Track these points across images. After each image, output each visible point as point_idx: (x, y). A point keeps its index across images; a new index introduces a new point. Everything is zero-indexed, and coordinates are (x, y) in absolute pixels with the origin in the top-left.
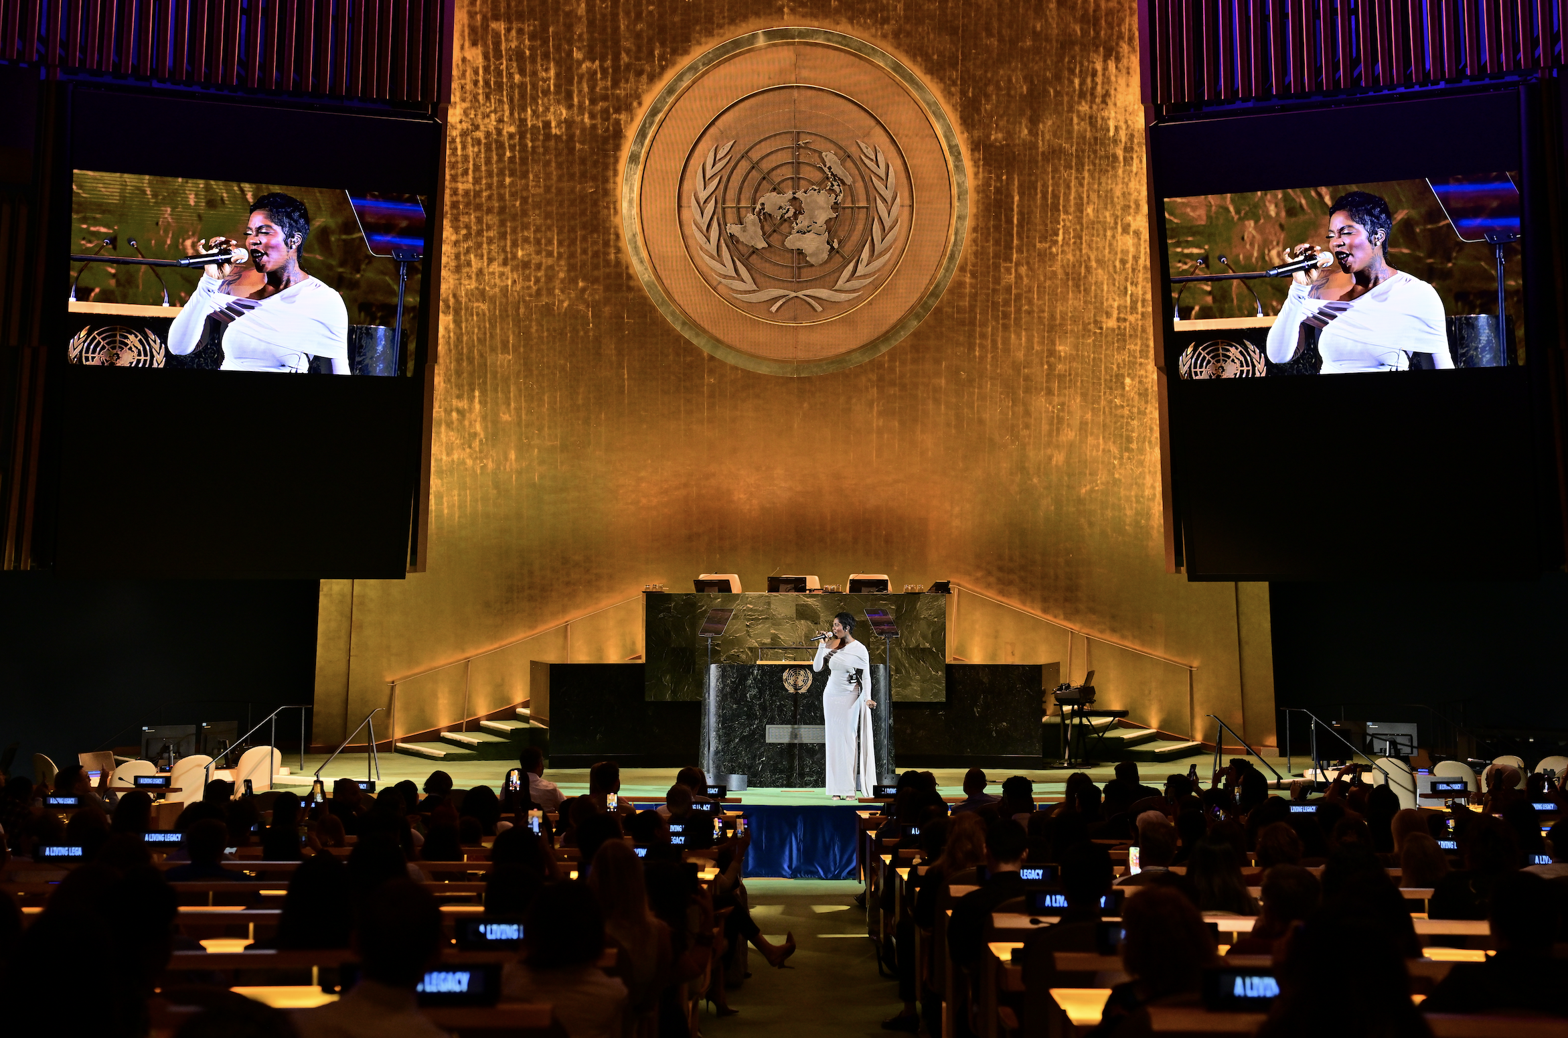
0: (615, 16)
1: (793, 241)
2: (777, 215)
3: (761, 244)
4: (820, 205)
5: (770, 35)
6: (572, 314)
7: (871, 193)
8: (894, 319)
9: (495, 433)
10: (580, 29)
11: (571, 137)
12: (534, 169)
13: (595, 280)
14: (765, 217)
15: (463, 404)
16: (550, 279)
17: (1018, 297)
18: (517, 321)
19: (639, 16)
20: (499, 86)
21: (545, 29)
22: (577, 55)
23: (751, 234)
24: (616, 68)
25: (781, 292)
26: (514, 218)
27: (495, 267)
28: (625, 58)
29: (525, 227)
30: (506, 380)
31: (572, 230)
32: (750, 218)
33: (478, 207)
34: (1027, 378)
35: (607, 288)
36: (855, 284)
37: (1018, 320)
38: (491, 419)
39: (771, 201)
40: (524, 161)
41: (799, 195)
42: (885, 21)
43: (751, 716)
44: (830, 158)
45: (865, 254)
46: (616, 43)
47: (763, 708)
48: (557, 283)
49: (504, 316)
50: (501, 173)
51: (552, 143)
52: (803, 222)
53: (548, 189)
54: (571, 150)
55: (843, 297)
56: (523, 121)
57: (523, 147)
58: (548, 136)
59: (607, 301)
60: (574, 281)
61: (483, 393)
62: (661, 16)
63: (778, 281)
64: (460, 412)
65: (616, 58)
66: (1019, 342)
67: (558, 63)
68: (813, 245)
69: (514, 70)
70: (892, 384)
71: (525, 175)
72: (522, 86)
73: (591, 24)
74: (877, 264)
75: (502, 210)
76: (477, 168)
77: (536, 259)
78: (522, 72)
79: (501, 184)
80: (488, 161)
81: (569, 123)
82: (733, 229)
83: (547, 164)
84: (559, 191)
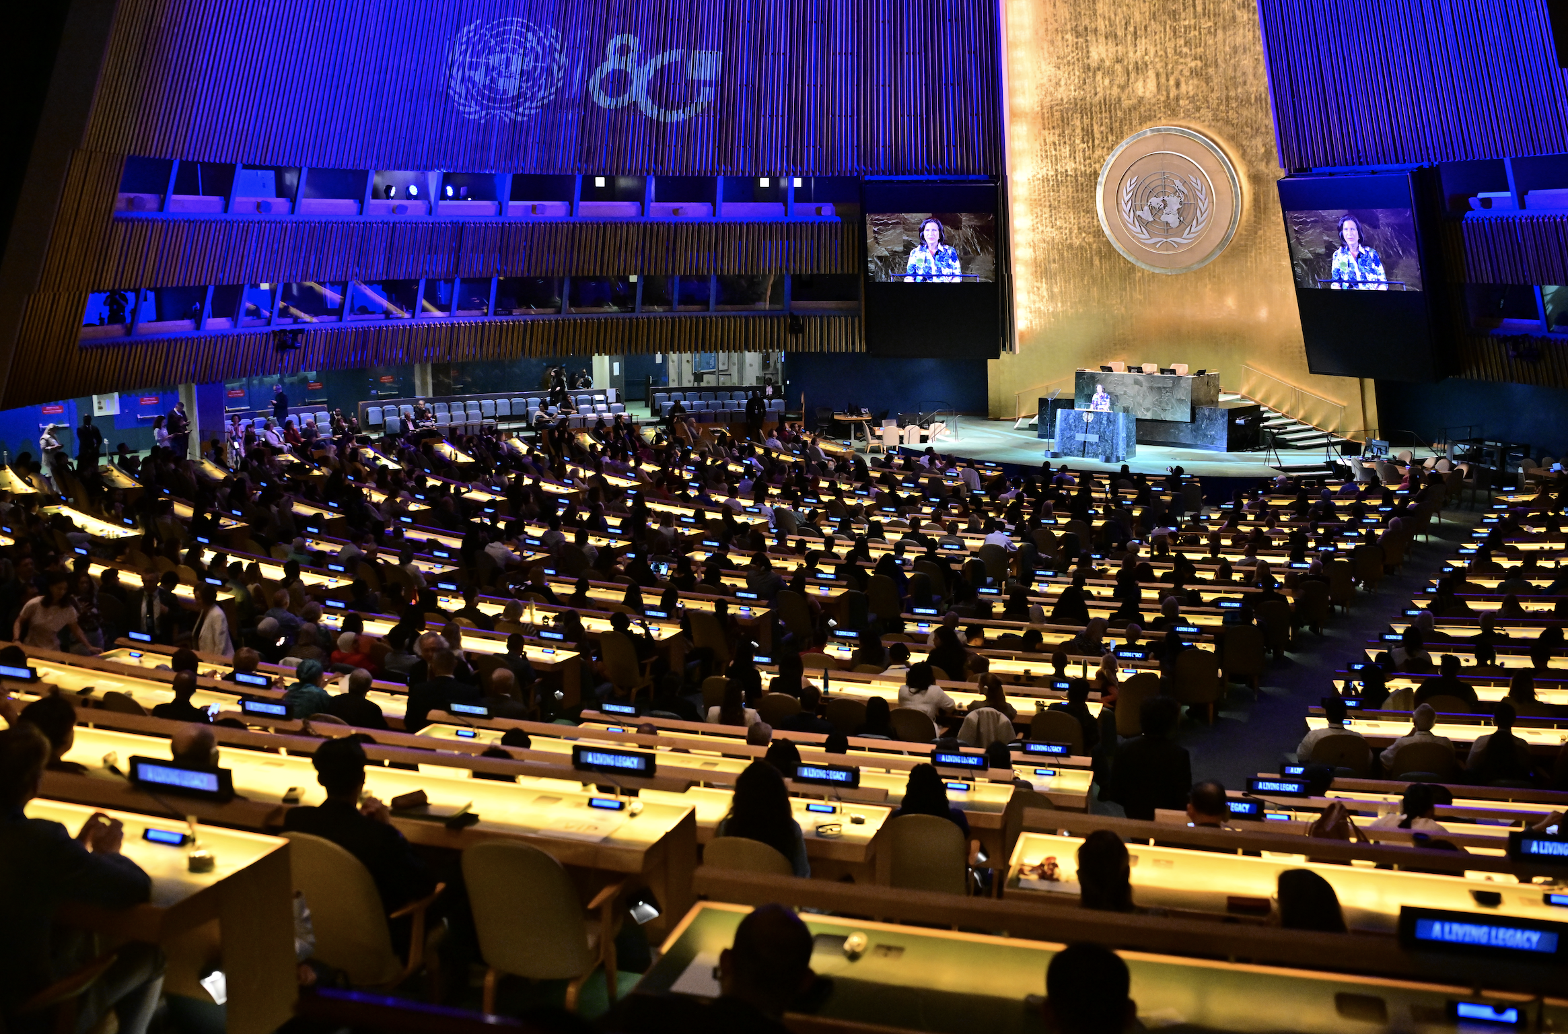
0: (1092, 125)
1: (1164, 218)
2: (1157, 207)
3: (1151, 219)
4: (1174, 203)
5: (1153, 131)
6: (1081, 247)
7: (1196, 197)
8: (1211, 250)
9: (1052, 297)
10: (1078, 131)
11: (1076, 175)
12: (1062, 189)
13: (1090, 233)
14: (1152, 208)
15: (1039, 284)
16: (1071, 233)
17: (1265, 240)
18: (1058, 250)
19: (1102, 125)
20: (1047, 156)
21: (1064, 132)
22: (1078, 141)
23: (1146, 215)
24: (1093, 146)
25: (1160, 239)
26: (1055, 208)
27: (1049, 229)
28: (1097, 142)
29: (1059, 212)
30: (1055, 274)
31: (1079, 212)
32: (1146, 208)
33: (1041, 205)
34: (1271, 276)
35: (1094, 237)
36: (1191, 236)
37: (1265, 250)
38: (1050, 291)
39: (1155, 201)
40: (1058, 186)
41: (1166, 198)
42: (1204, 121)
43: (1071, 429)
44: (1177, 182)
45: (1194, 223)
46: (1093, 136)
47: (1075, 426)
48: (1074, 235)
49: (1053, 248)
50: (1049, 191)
51: (1069, 178)
52: (1167, 210)
53: (1068, 197)
54: (1077, 181)
55: (1186, 241)
56: (1056, 170)
57: (1057, 181)
58: (1067, 176)
59: (1094, 242)
60: (1081, 234)
61: (1047, 279)
62: (1111, 124)
63: (1158, 235)
64: (1038, 288)
65: (1093, 141)
66: (1266, 259)
67: (1070, 145)
68: (1173, 219)
69: (1052, 149)
70: (1214, 277)
71: (1058, 192)
72: (1056, 156)
73: (1083, 129)
74: (1199, 227)
75: (1050, 206)
76: (1039, 189)
77: (1064, 226)
78: (1055, 150)
79: (1049, 196)
80: (1043, 187)
81: (1076, 170)
82: (1138, 213)
83: (1067, 186)
84: (1073, 197)
